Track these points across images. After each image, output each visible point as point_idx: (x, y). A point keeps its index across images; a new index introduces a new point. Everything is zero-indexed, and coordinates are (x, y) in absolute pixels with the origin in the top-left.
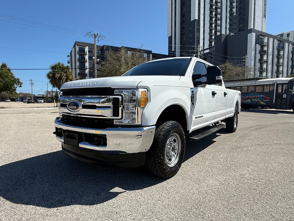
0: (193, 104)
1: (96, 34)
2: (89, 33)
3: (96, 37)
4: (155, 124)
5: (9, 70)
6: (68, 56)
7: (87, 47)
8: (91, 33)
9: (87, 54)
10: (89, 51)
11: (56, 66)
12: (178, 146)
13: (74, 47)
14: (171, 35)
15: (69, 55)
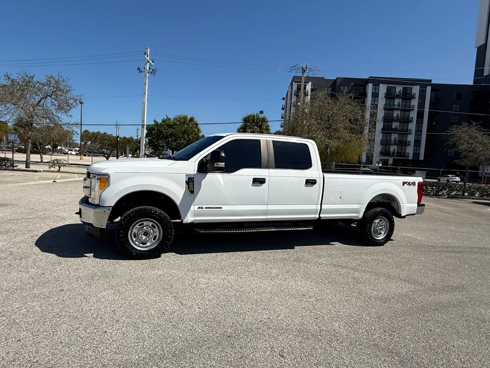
0: (192, 192)
1: (304, 67)
2: (294, 66)
3: (305, 71)
4: (113, 205)
5: (197, 124)
6: (284, 99)
7: (310, 83)
8: (297, 67)
9: (308, 95)
10: (312, 90)
11: (249, 117)
12: (157, 232)
13: (291, 84)
14: (483, 42)
15: (285, 97)
